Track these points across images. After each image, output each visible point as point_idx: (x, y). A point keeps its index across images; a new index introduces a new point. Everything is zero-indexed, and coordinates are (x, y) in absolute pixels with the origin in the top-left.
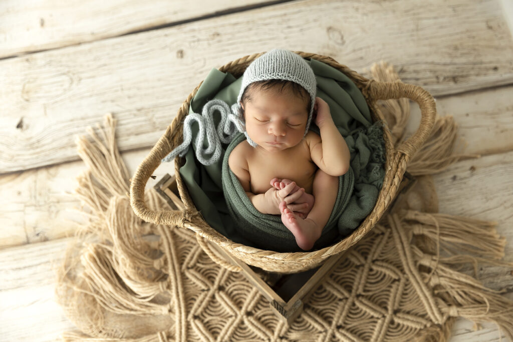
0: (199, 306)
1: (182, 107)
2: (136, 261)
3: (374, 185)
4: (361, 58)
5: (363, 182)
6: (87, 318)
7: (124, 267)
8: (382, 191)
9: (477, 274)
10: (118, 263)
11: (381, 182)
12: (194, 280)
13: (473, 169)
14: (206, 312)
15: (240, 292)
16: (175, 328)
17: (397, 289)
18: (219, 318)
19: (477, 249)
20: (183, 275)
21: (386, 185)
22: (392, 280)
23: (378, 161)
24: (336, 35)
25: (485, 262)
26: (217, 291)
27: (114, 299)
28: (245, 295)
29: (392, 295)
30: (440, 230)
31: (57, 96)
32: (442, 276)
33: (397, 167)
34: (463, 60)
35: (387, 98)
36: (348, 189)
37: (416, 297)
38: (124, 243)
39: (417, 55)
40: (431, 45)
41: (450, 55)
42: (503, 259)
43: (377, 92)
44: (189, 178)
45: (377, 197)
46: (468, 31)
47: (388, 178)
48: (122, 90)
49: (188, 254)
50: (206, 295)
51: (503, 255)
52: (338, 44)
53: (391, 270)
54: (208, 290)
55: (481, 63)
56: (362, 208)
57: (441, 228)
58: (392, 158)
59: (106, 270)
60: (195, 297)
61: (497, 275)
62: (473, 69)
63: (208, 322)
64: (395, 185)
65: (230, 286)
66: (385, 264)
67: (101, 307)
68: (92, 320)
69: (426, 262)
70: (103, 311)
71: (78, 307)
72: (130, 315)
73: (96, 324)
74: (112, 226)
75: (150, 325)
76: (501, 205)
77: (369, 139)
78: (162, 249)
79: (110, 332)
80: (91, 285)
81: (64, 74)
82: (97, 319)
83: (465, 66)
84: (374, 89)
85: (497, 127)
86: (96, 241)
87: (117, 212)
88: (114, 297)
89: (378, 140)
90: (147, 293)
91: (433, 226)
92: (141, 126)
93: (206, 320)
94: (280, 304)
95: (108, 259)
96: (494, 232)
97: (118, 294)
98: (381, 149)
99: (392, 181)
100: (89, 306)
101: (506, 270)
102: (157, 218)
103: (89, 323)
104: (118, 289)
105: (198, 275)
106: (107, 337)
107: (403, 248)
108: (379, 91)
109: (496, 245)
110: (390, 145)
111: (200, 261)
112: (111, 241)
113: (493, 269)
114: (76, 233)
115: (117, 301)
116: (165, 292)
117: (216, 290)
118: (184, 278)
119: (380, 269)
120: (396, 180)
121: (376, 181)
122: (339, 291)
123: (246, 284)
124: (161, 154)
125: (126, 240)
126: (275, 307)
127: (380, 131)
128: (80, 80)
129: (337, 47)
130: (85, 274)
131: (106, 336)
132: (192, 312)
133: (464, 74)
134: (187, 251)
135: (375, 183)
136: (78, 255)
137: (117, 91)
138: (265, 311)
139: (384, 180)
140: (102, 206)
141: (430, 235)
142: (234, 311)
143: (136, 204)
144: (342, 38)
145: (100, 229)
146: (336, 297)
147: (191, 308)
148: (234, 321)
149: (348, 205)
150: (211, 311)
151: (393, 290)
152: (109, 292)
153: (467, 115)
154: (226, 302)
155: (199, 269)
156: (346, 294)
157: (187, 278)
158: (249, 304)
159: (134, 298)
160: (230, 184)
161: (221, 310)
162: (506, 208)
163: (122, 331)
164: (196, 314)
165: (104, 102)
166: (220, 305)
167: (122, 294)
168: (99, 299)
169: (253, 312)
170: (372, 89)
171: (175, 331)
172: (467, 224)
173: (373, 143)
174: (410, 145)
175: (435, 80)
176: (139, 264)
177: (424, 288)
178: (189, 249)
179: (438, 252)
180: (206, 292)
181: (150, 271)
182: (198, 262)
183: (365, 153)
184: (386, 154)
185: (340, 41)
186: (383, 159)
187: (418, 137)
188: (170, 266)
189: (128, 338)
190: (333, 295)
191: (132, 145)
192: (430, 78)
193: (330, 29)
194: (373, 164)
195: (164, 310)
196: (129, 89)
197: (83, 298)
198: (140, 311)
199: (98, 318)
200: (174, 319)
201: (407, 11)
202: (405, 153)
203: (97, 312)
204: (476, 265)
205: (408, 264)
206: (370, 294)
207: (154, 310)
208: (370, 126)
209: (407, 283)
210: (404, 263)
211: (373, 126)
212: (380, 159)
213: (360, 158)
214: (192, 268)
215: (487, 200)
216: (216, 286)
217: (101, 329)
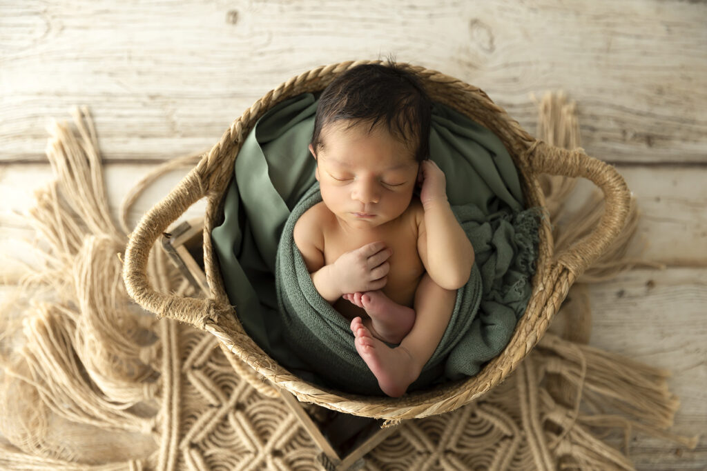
0: (201, 429)
1: (232, 128)
2: (113, 346)
3: (511, 308)
4: (515, 80)
5: (494, 300)
6: (20, 420)
7: (92, 352)
8: (523, 322)
9: (628, 446)
10: (83, 342)
11: (524, 306)
12: (199, 388)
13: (650, 284)
14: (210, 440)
15: (267, 416)
16: (157, 457)
17: (507, 451)
18: (228, 452)
19: (634, 408)
20: (183, 377)
21: (532, 313)
22: (502, 436)
23: (524, 270)
24: (483, 35)
25: (642, 430)
26: (232, 411)
27: (68, 397)
28: (276, 422)
29: (497, 458)
30: (587, 373)
31: (22, 49)
32: (577, 444)
33: (554, 290)
34: (667, 112)
35: (557, 172)
36: (471, 307)
37: (531, 467)
38: (97, 314)
39: (601, 91)
40: (624, 79)
41: (650, 100)
42: (668, 430)
43: (544, 161)
44: (226, 248)
45: (515, 331)
46: (683, 67)
47: (537, 303)
48: (130, 58)
49: (196, 344)
50: (214, 414)
51: (670, 423)
52: (484, 49)
53: (504, 421)
54: (220, 406)
55: (693, 122)
56: (487, 343)
57: (589, 369)
58: (547, 271)
59: (62, 348)
60: (197, 414)
61: (655, 451)
62: (679, 129)
63: (211, 456)
64: (546, 318)
65: (254, 405)
66: (495, 411)
67: (45, 406)
68: (27, 424)
69: (557, 417)
70: (48, 412)
71: (9, 401)
72: (90, 427)
73: (33, 433)
74: (82, 285)
75: (119, 446)
76: (682, 347)
77: (516, 232)
78: (156, 330)
79: (54, 450)
80: (35, 369)
81: (37, 14)
82: (36, 424)
83: (669, 122)
84: (540, 156)
85: (698, 226)
86: (51, 300)
87: (93, 261)
88: (67, 392)
89: (530, 236)
90: (122, 397)
91: (577, 364)
92: (152, 125)
93: (208, 453)
94: (331, 460)
95: (66, 331)
96: (664, 387)
97: (75, 390)
98: (532, 252)
99: (543, 309)
100: (25, 402)
101: (670, 445)
102: (162, 307)
103: (23, 429)
104: (76, 382)
105: (208, 382)
106: (47, 457)
107: (527, 391)
108: (547, 161)
109: (664, 407)
110: (547, 249)
111: (213, 359)
112: (76, 304)
113: (653, 442)
114: (20, 281)
115: (73, 401)
116: (152, 401)
117: (231, 408)
118: (184, 383)
119: (487, 417)
120: (549, 311)
121: (515, 302)
122: (419, 440)
123: (280, 406)
124: (185, 200)
125: (101, 310)
126: (323, 464)
127: (535, 222)
128: (63, 28)
129: (481, 54)
130: (27, 350)
131: (46, 454)
132: (189, 436)
133: (666, 134)
134: (196, 340)
135: (515, 306)
136: (19, 317)
137: (120, 58)
138: (303, 452)
139: (528, 304)
140: (69, 244)
141: (570, 377)
142: (255, 446)
143: (132, 278)
144: (491, 41)
145: (62, 282)
146: (413, 449)
147: (188, 430)
148: (251, 461)
149: (467, 333)
150: (218, 438)
151: (500, 451)
152: (60, 385)
153: (658, 199)
154: (244, 430)
155: (209, 372)
156: (430, 447)
157: (189, 383)
158: (280, 438)
159: (99, 400)
160: (291, 268)
161: (234, 440)
162: (687, 353)
163: (73, 451)
164: (195, 441)
165: (96, 73)
166: (234, 432)
167: (81, 391)
168: (44, 394)
169: (284, 451)
170: (537, 156)
171: (157, 462)
172: (628, 369)
173: (521, 239)
174: (579, 257)
175: (619, 135)
176: (116, 351)
177: (547, 457)
178: (200, 337)
179: (578, 405)
180: (214, 410)
181: (132, 364)
182: (211, 361)
183: (505, 254)
184: (539, 261)
185: (486, 45)
186: (533, 267)
187: (593, 245)
188: (165, 361)
189: (80, 462)
190: (409, 444)
191: (132, 153)
192: (613, 130)
193: (475, 23)
194: (516, 274)
195: (145, 426)
196: (141, 59)
197: (19, 387)
198: (106, 422)
199: (38, 424)
200: (158, 443)
201: (597, 18)
202: (570, 269)
203: (36, 413)
204: (629, 433)
205: (529, 416)
206: (465, 451)
207: (129, 424)
208: (521, 211)
209: (523, 445)
210: (524, 413)
211: (525, 212)
212: (528, 267)
213: (496, 260)
214: (199, 368)
215: (663, 335)
216: (232, 402)
217: (40, 442)
